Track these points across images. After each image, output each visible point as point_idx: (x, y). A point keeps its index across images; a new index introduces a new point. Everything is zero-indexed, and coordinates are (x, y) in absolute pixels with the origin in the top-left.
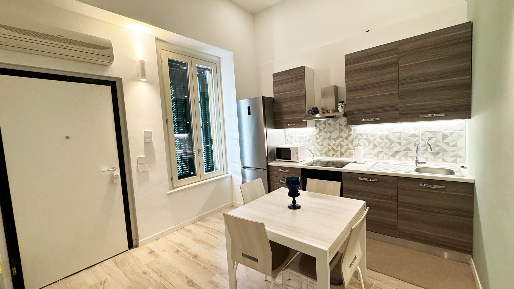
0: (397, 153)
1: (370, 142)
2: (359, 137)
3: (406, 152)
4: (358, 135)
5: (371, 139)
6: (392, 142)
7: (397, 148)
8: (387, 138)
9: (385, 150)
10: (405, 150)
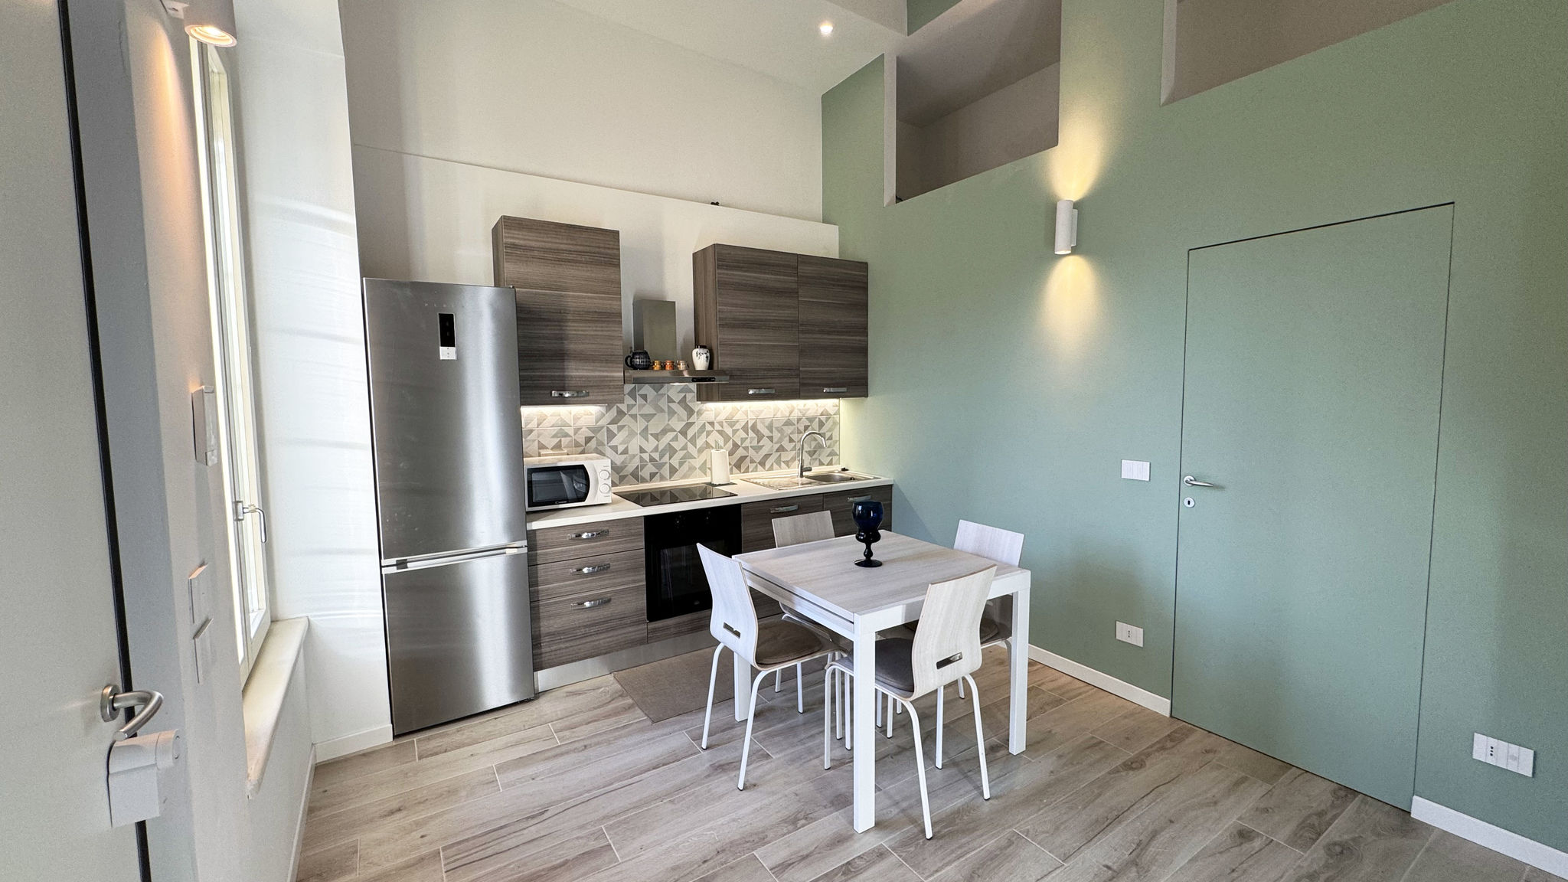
0: (767, 456)
1: (727, 439)
2: (709, 428)
3: (779, 453)
4: (707, 424)
5: (729, 431)
6: (760, 436)
7: (767, 446)
8: (754, 428)
9: (751, 452)
10: (777, 451)
